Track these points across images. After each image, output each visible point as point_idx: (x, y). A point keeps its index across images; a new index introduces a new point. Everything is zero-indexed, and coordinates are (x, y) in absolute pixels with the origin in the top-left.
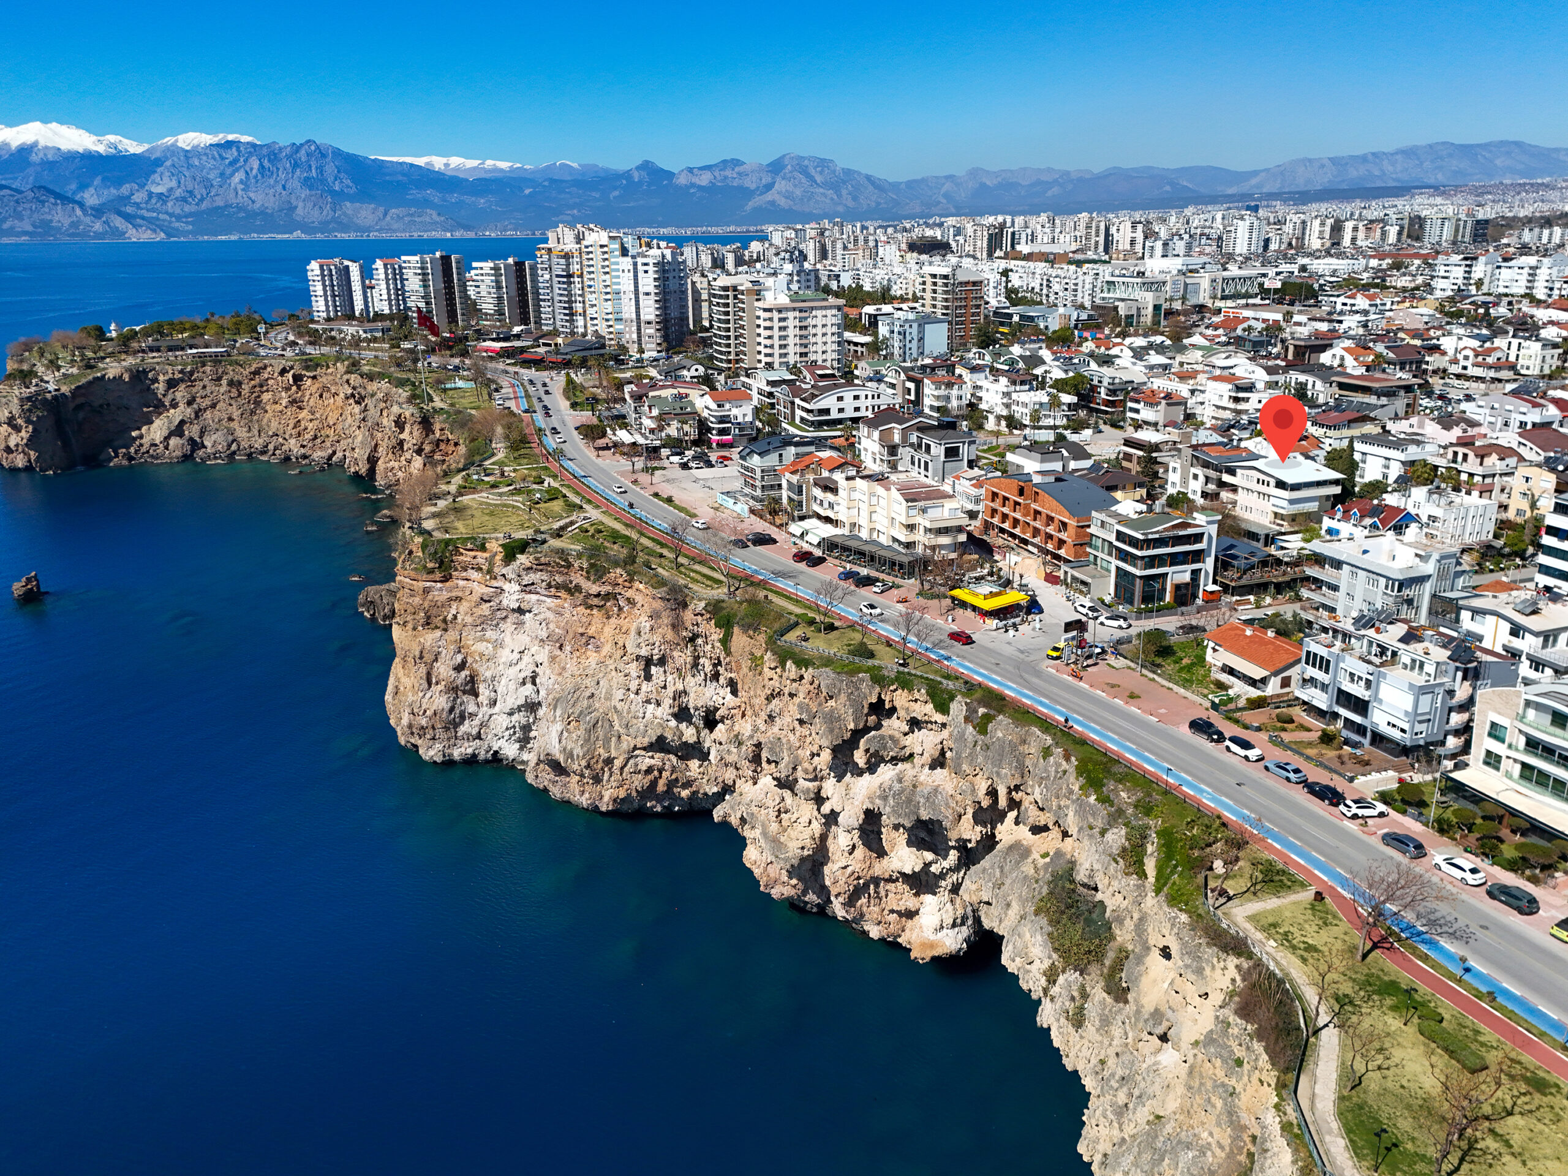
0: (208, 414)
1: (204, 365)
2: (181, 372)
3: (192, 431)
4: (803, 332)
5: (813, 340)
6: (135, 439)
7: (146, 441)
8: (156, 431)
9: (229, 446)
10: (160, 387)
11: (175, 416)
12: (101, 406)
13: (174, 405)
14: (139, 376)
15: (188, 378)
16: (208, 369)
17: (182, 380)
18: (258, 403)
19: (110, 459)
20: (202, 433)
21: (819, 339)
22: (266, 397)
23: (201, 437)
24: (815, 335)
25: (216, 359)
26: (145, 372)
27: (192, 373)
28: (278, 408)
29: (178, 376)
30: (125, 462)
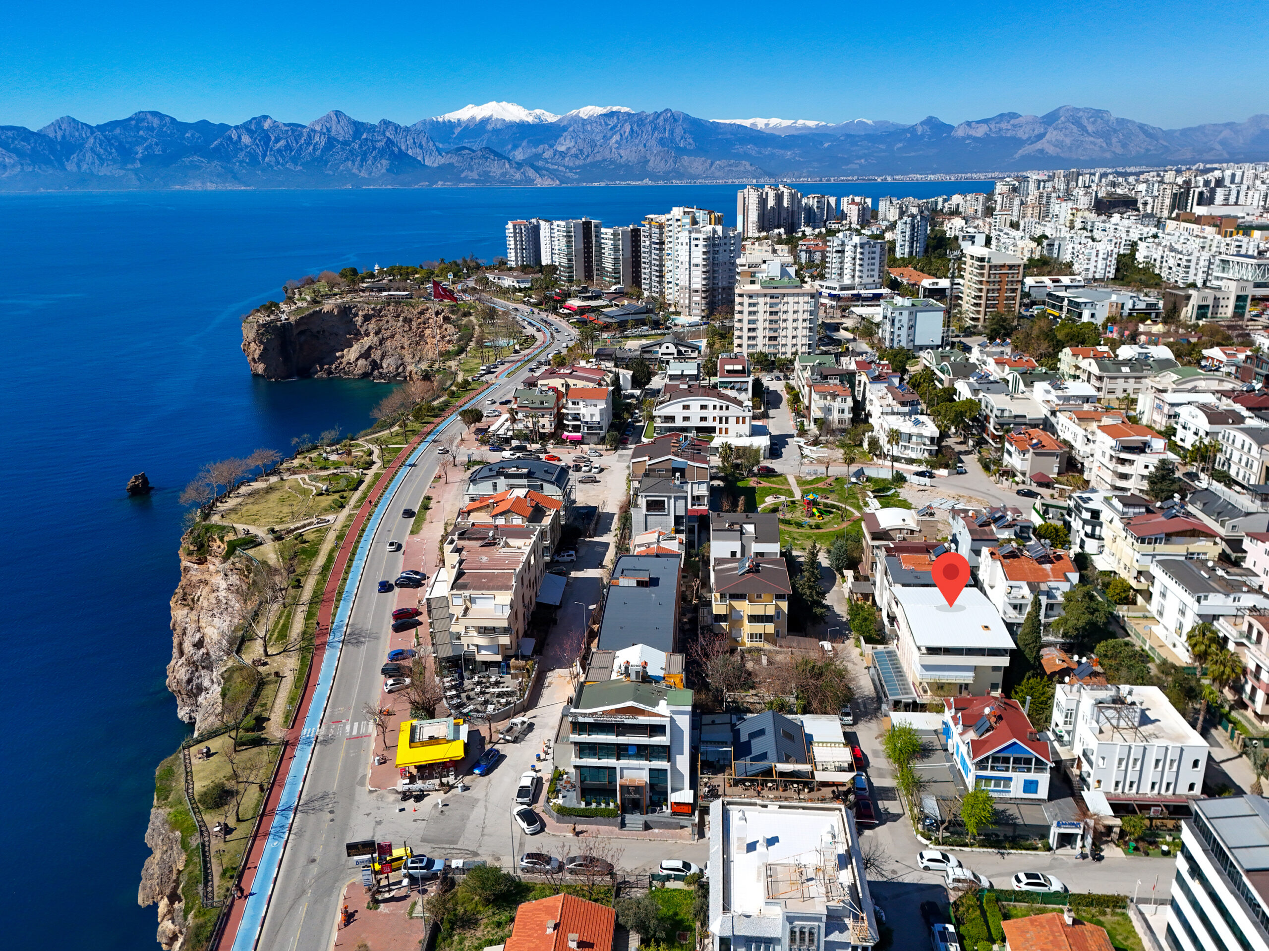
0: (388, 343)
1: (389, 305)
2: (373, 309)
3: (376, 355)
4: (774, 317)
5: (784, 325)
6: (338, 358)
7: (345, 360)
8: (352, 354)
9: (397, 368)
10: (359, 320)
11: (367, 342)
12: (318, 332)
13: (367, 335)
14: (346, 311)
15: (377, 314)
16: (391, 308)
17: (374, 316)
18: (422, 336)
19: (316, 372)
20: (383, 357)
21: (790, 324)
22: (428, 332)
23: (381, 360)
24: (785, 320)
25: (398, 301)
26: (350, 308)
27: (380, 311)
28: (435, 341)
29: (371, 312)
30: (325, 376)
